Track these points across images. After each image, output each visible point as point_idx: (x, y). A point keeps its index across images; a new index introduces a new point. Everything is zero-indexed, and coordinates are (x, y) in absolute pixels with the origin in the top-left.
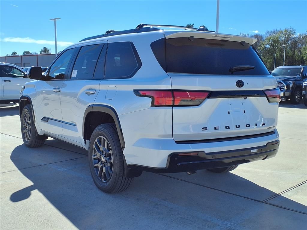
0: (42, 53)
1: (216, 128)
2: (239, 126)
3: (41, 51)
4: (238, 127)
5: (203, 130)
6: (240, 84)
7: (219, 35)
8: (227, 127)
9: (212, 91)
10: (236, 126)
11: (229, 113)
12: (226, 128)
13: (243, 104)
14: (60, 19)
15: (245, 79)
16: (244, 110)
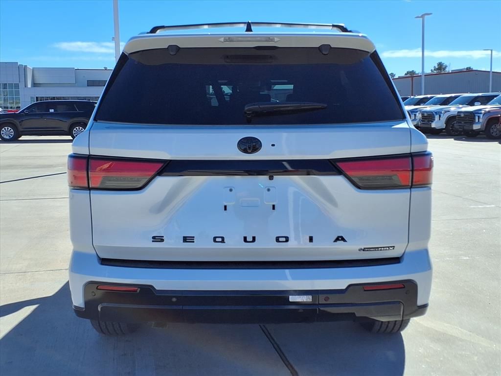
0: (435, 71)
1: (185, 239)
2: (254, 238)
3: (433, 69)
4: (250, 239)
5: (153, 241)
8: (219, 240)
9: (171, 161)
10: (245, 239)
11: (225, 208)
12: (215, 240)
13: (269, 190)
14: (431, 14)
16: (274, 204)
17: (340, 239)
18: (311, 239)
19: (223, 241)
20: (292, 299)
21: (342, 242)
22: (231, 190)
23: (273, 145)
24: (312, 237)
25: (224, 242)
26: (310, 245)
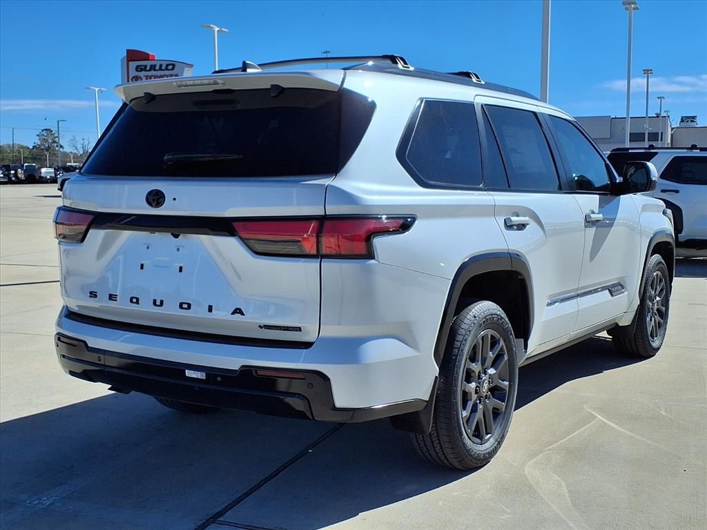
2: (162, 302)
4: (158, 303)
5: (90, 297)
6: (156, 198)
7: (188, 82)
8: (134, 300)
10: (155, 302)
11: (142, 267)
12: (131, 301)
13: (178, 250)
15: (167, 187)
16: (181, 265)
17: (238, 311)
18: (210, 309)
19: (137, 302)
20: (189, 373)
21: (239, 315)
22: (148, 248)
23: (174, 199)
24: (212, 306)
25: (138, 304)
26: (209, 315)
